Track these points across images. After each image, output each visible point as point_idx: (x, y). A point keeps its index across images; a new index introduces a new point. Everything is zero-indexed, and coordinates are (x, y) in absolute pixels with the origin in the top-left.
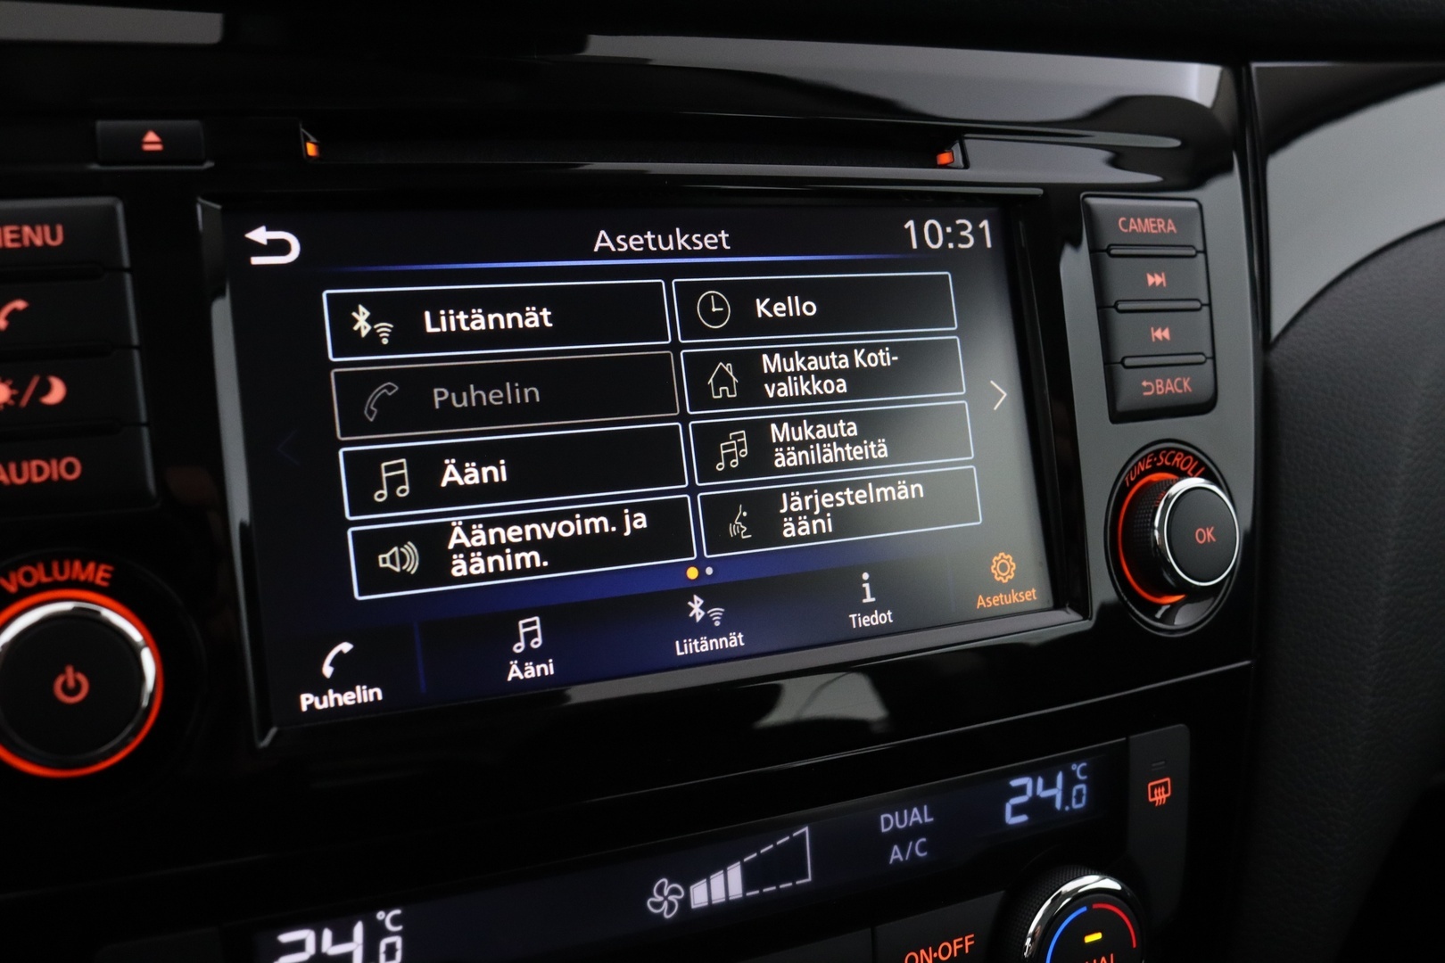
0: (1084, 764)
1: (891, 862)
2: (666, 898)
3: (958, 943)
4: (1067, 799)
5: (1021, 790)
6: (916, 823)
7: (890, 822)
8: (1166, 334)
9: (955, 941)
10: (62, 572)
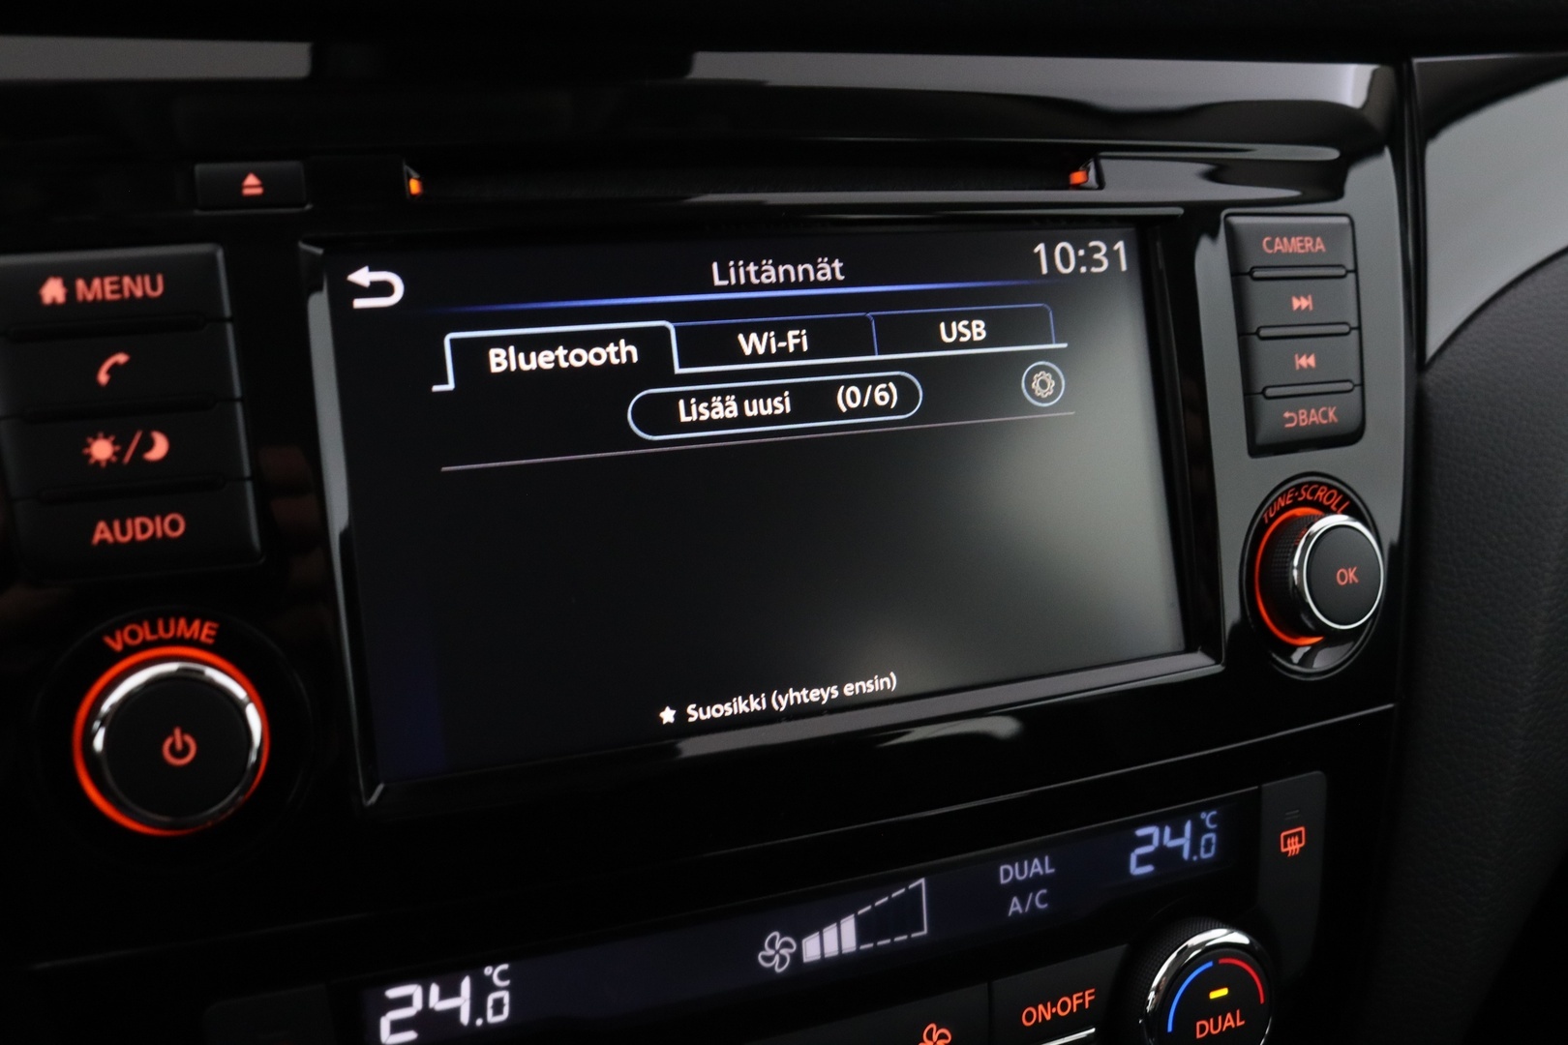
0: (1214, 813)
1: (1010, 914)
2: (777, 952)
3: (1078, 998)
4: (1195, 848)
5: (1147, 840)
6: (1036, 874)
7: (1009, 873)
8: (1312, 361)
9: (1075, 996)
10: (167, 630)
